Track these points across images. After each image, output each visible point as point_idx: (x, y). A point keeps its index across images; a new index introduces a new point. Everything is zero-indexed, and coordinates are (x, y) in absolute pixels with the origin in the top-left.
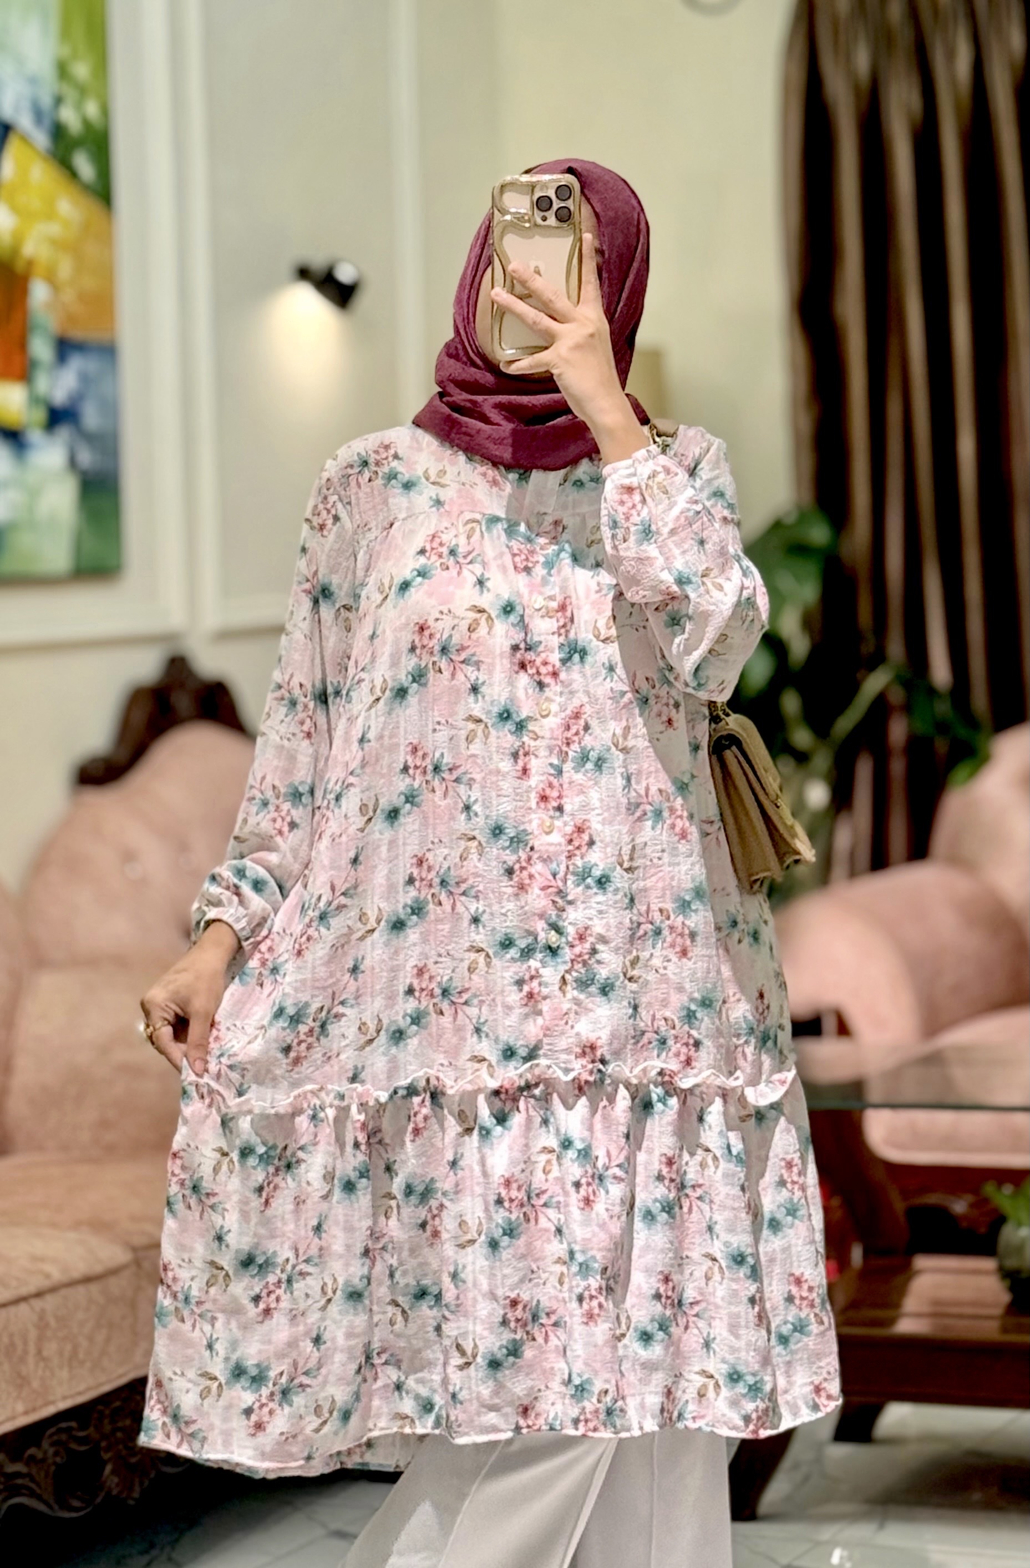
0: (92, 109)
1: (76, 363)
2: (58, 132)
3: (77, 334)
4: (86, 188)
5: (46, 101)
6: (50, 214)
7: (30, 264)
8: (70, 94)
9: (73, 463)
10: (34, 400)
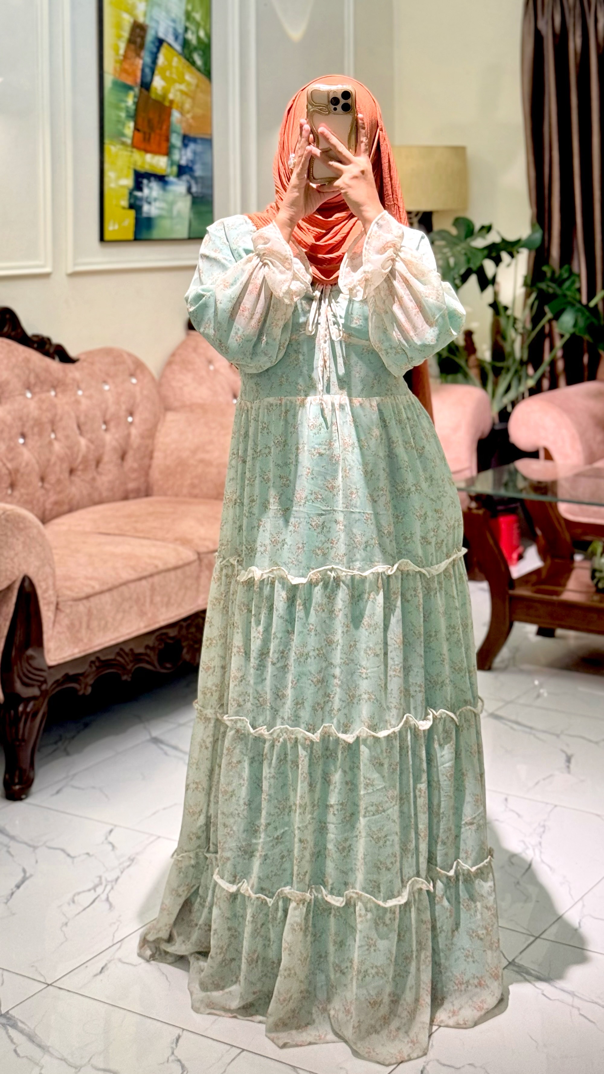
0: (202, 34)
1: (192, 146)
2: (186, 43)
3: (192, 134)
4: (198, 69)
5: (180, 30)
6: (182, 80)
7: (172, 102)
8: (192, 27)
9: (189, 190)
10: (172, 163)
